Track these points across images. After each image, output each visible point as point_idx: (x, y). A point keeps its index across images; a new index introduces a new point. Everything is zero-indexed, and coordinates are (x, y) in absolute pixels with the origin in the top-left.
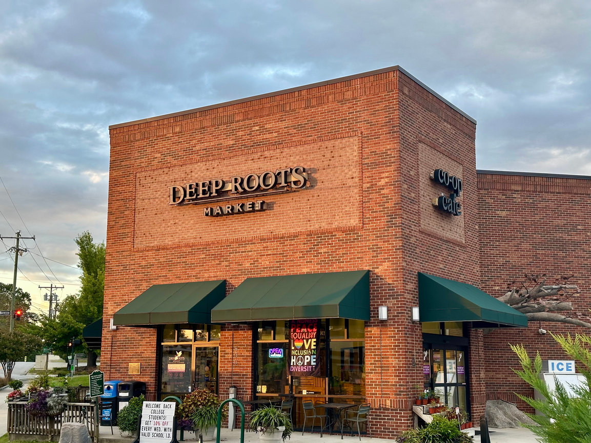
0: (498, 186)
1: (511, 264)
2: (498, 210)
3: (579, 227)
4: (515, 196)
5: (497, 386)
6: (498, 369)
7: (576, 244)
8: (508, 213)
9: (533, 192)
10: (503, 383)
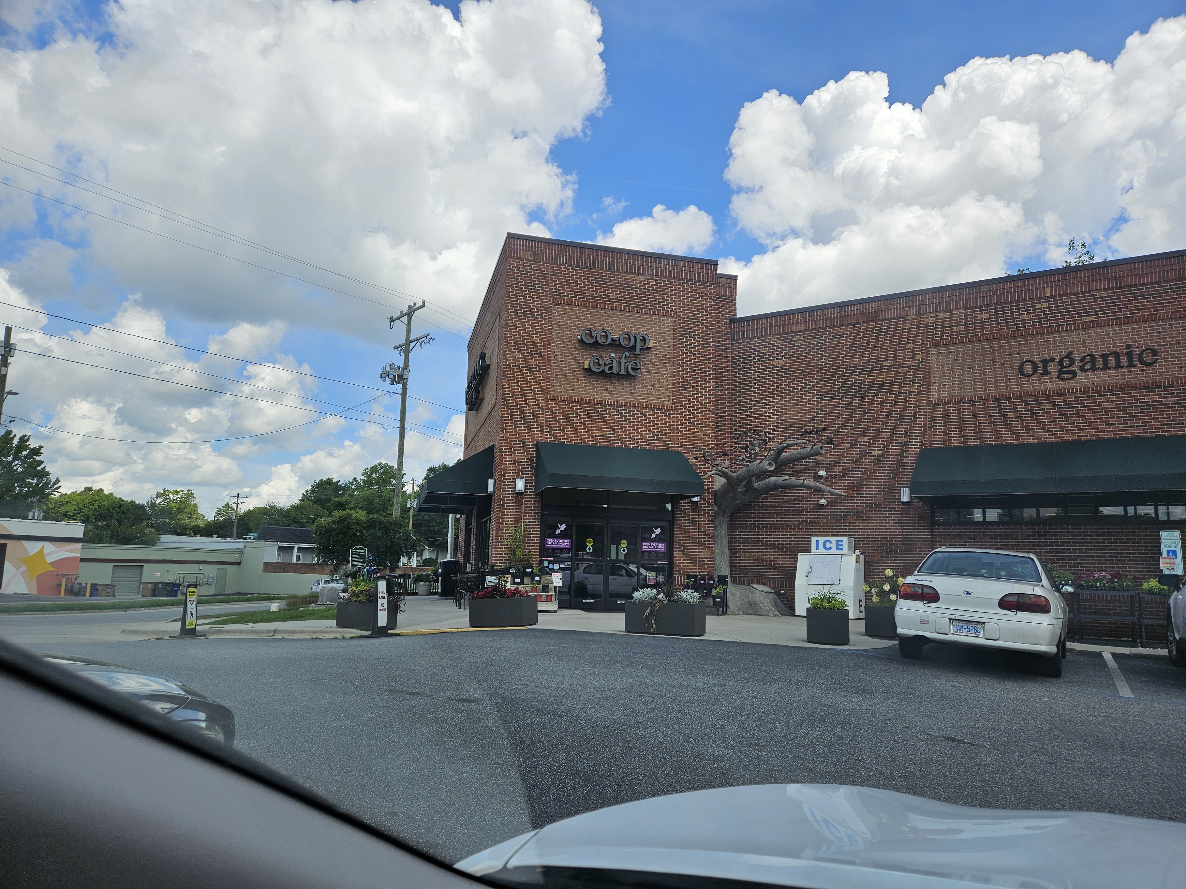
0: (775, 330)
1: (787, 422)
2: (774, 359)
3: (885, 363)
4: (796, 338)
5: (764, 569)
6: (765, 549)
7: (879, 386)
8: (787, 360)
9: (821, 328)
10: (770, 566)
